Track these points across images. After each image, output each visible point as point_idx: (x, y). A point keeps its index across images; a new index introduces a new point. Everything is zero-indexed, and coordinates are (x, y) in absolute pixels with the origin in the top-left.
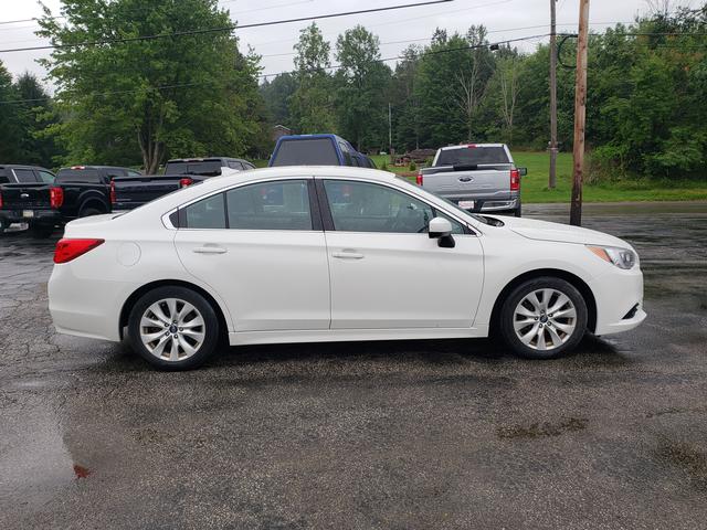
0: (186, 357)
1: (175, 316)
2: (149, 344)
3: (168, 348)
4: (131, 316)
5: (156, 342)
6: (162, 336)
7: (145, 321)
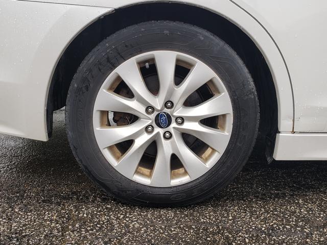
0: (185, 179)
1: (171, 93)
2: (110, 148)
3: (149, 158)
4: (74, 85)
5: (124, 146)
6: (138, 134)
7: (105, 99)
